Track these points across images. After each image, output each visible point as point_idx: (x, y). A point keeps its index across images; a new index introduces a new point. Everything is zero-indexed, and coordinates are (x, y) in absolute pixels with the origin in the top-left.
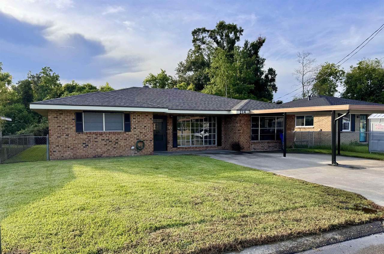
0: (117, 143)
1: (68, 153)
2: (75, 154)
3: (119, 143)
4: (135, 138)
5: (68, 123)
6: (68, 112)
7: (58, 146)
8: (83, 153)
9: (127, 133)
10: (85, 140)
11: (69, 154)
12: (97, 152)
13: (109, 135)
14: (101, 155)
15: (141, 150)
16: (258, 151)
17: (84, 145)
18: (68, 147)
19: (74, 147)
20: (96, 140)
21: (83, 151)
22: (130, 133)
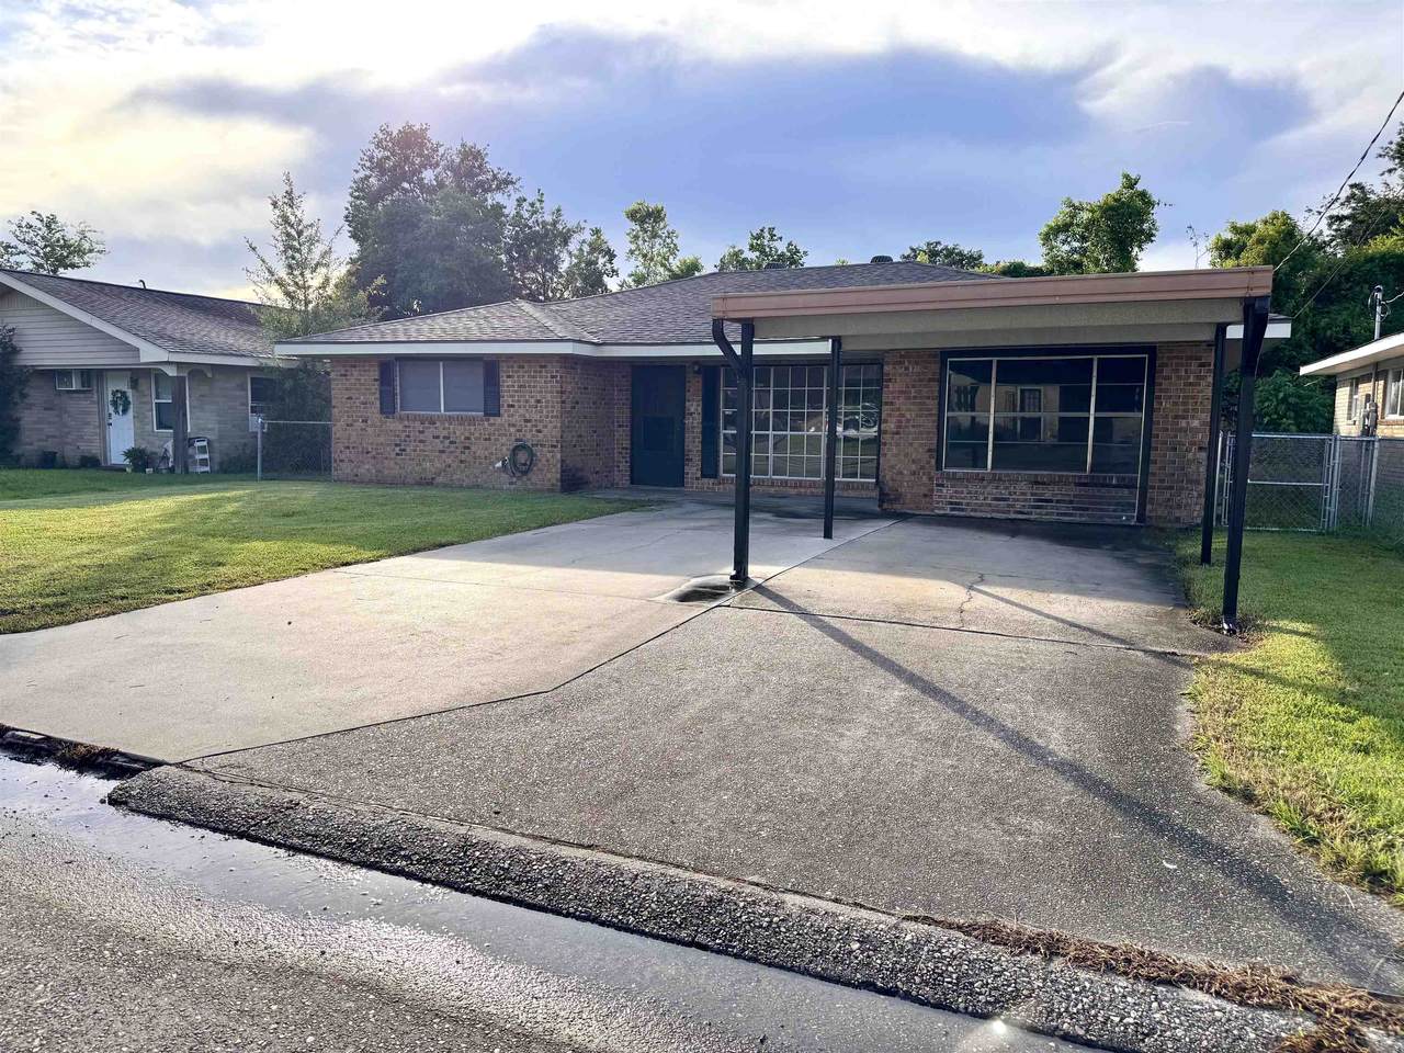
0: (468, 448)
2: (380, 471)
4: (511, 435)
5: (367, 389)
6: (365, 361)
7: (348, 448)
8: (396, 471)
9: (492, 420)
10: (398, 436)
11: (368, 470)
12: (425, 470)
13: (451, 424)
14: (433, 479)
15: (525, 473)
16: (972, 514)
17: (397, 449)
18: (368, 453)
19: (378, 454)
20: (422, 437)
22: (498, 420)
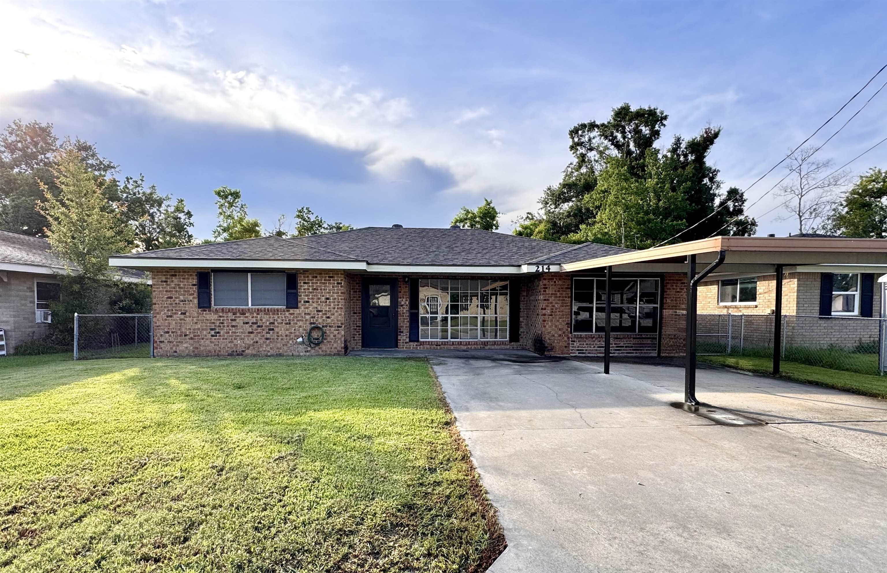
0: (273, 330)
1: (185, 345)
2: (197, 348)
3: (276, 330)
4: (306, 320)
5: (185, 291)
6: (184, 272)
7: (168, 332)
8: (212, 347)
9: (292, 311)
10: (214, 323)
11: (187, 348)
12: (236, 345)
13: (258, 314)
14: (243, 351)
15: (318, 344)
17: (213, 333)
18: (186, 335)
19: (195, 336)
20: (234, 323)
21: (211, 342)
22: (297, 311)
